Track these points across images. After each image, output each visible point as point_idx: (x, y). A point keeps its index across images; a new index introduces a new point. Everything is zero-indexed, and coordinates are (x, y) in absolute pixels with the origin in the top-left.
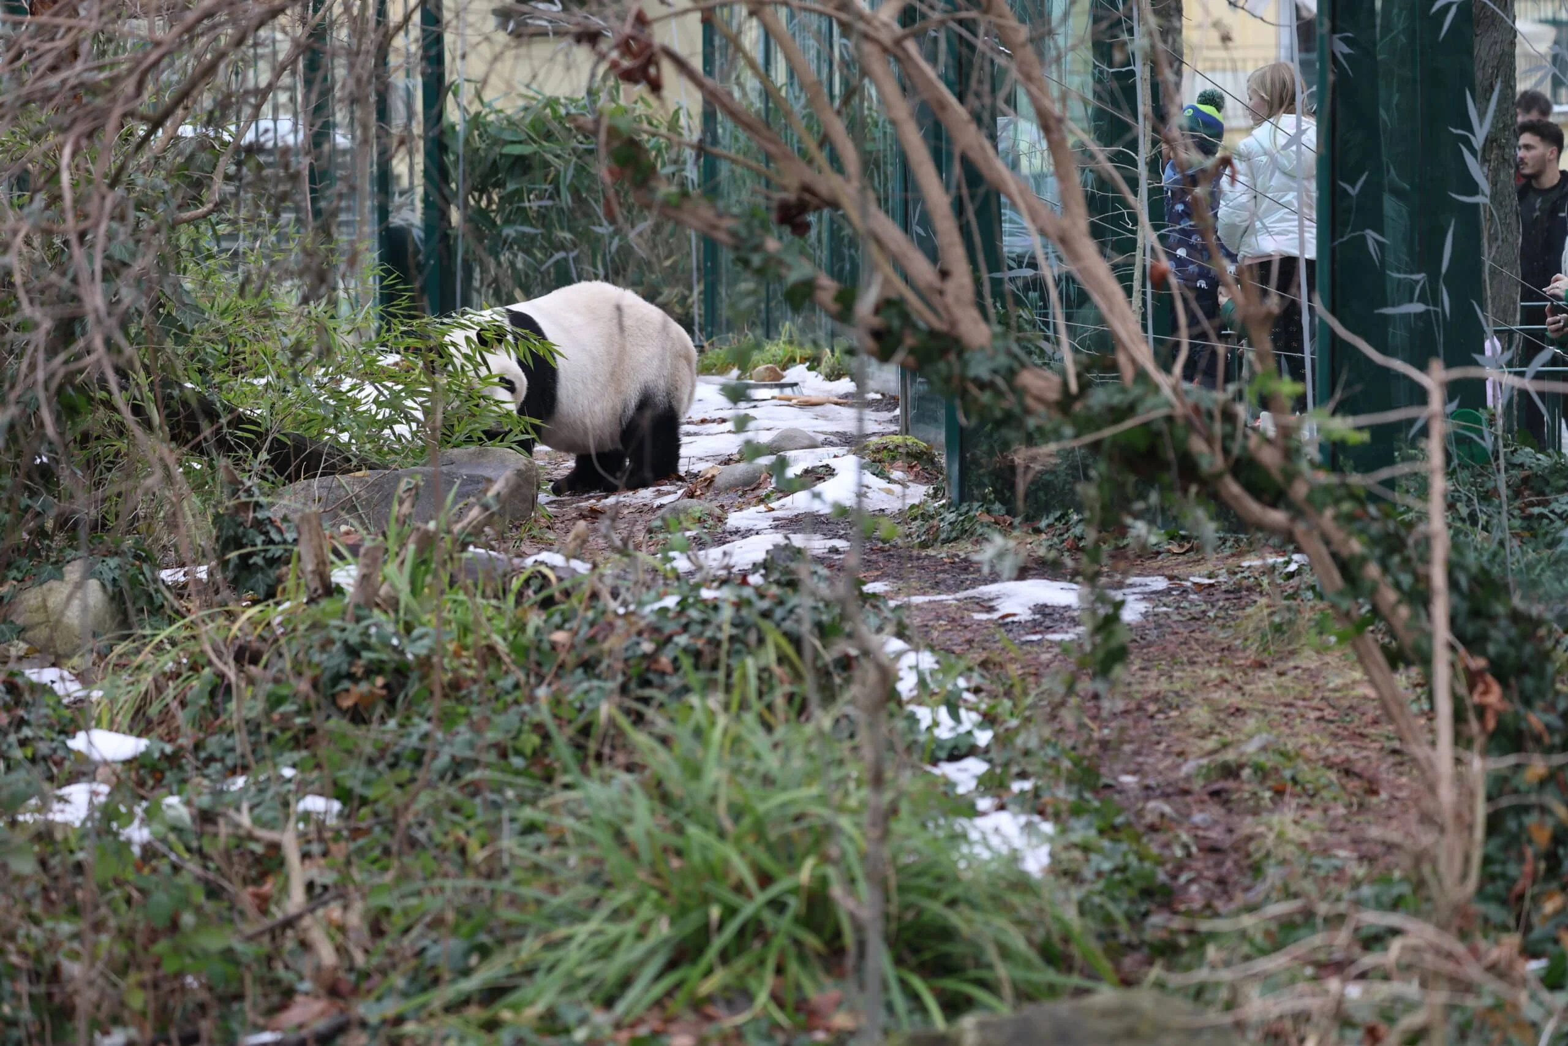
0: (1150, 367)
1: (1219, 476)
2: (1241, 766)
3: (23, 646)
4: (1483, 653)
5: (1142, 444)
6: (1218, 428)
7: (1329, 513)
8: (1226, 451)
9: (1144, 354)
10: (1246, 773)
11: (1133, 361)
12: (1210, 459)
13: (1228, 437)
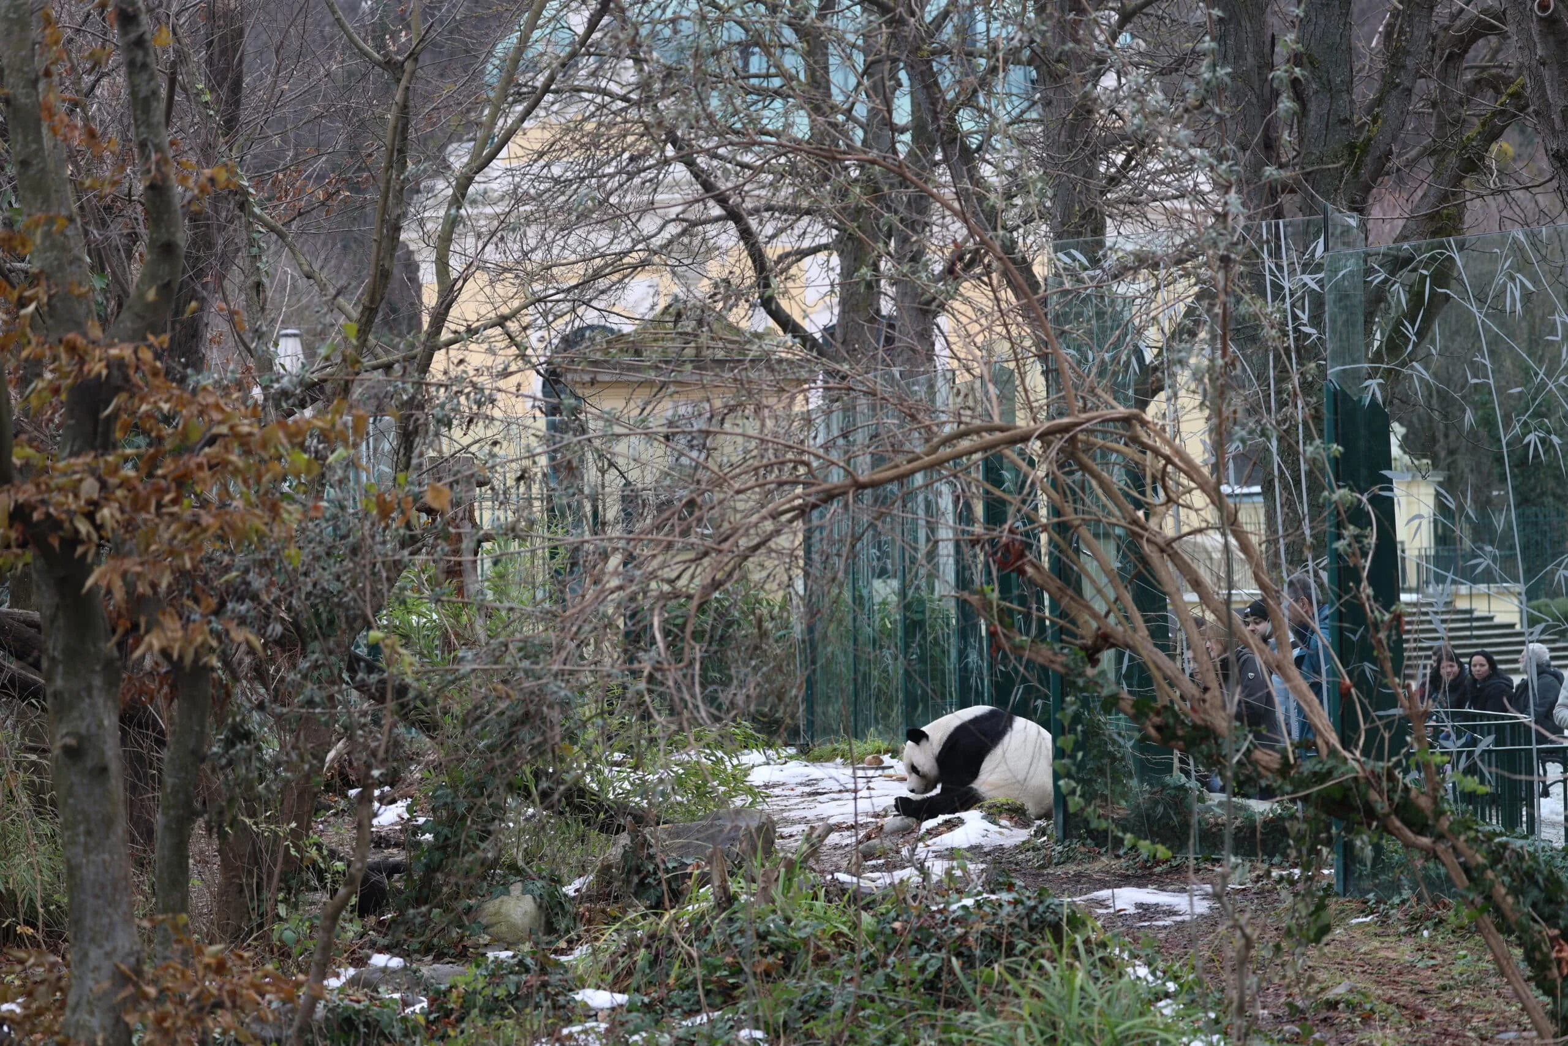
0: (1339, 747)
1: (1387, 815)
2: (1337, 1003)
3: (487, 938)
4: (1555, 926)
5: (1338, 796)
6: (1385, 784)
7: (1462, 838)
8: (1390, 799)
9: (1334, 739)
10: (1341, 1006)
11: (1327, 743)
12: (1381, 805)
13: (1392, 790)
